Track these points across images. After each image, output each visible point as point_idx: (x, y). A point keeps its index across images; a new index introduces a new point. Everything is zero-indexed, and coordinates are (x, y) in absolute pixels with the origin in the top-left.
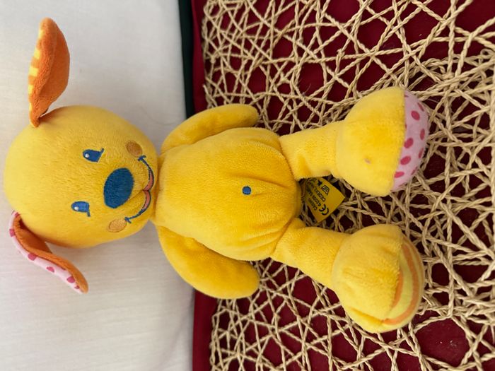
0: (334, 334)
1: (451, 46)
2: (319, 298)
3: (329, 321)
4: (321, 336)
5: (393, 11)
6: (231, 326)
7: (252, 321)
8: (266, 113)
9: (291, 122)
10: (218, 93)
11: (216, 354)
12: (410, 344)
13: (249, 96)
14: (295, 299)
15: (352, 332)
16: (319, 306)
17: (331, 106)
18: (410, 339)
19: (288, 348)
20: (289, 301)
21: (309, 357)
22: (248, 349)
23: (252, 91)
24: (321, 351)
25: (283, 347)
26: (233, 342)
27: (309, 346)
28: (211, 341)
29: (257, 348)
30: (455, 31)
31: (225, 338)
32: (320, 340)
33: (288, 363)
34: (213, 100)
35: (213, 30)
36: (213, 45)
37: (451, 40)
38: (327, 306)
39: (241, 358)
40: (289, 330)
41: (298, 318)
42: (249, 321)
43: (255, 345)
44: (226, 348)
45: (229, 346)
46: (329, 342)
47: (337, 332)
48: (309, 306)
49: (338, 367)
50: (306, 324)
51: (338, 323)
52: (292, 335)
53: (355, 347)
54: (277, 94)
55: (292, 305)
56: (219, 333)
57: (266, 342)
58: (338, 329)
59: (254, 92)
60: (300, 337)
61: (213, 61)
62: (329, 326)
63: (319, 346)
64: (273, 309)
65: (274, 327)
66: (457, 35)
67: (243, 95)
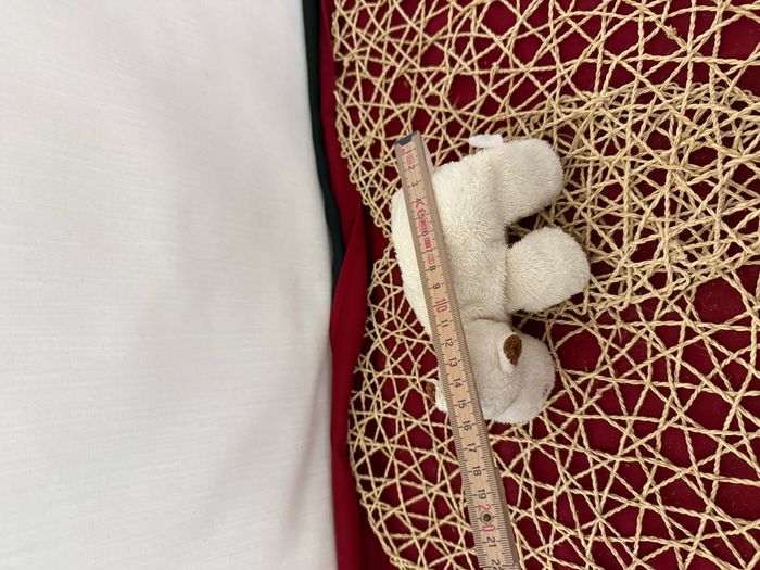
1: (599, 67)
5: (548, 29)
8: (410, 127)
9: (439, 138)
10: (352, 101)
13: (390, 107)
23: (394, 102)
30: (603, 54)
34: (345, 110)
35: (346, 27)
36: (347, 45)
37: (599, 61)
54: (425, 106)
59: (397, 103)
61: (346, 64)
66: (605, 57)
67: (383, 106)
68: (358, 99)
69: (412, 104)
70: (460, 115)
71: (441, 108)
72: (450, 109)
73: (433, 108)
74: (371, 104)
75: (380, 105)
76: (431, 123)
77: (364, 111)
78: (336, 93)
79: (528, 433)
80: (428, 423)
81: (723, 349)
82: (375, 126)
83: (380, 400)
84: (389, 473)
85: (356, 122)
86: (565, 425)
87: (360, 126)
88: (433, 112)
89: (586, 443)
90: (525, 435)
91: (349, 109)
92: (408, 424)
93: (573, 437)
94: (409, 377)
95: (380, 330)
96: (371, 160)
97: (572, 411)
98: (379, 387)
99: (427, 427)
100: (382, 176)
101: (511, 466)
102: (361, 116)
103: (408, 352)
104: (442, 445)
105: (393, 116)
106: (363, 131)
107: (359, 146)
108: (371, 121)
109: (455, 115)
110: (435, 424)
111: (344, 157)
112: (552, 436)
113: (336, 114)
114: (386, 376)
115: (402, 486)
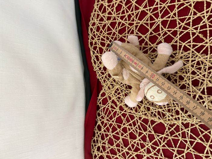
80: (115, 147)
81: (202, 130)
83: (101, 140)
86: (156, 150)
89: (163, 155)
90: (145, 152)
92: (109, 147)
93: (159, 154)
94: (109, 133)
95: (99, 119)
98: (100, 136)
99: (115, 149)
103: (108, 126)
104: (120, 154)
110: (117, 148)
112: (153, 153)
114: (102, 133)
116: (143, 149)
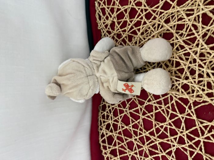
0: (156, 112)
2: (150, 97)
3: (154, 106)
4: (149, 113)
6: (107, 110)
7: (116, 108)
8: (128, 16)
9: (141, 20)
10: (102, 6)
11: (101, 121)
12: (191, 114)
13: (119, 8)
14: (138, 99)
15: (165, 111)
16: (150, 101)
17: (163, 12)
18: (192, 112)
19: (133, 118)
20: (135, 99)
21: (143, 122)
22: (114, 119)
23: (121, 5)
24: (149, 119)
25: (130, 118)
26: (108, 116)
27: (143, 117)
28: (98, 116)
29: (118, 118)
31: (104, 114)
32: (149, 114)
33: (133, 124)
34: (100, 9)
38: (153, 100)
39: (111, 123)
40: (133, 111)
41: (139, 105)
42: (115, 107)
43: (117, 117)
44: (105, 119)
45: (106, 118)
46: (154, 115)
47: (157, 111)
48: (145, 101)
49: (157, 125)
50: (142, 108)
51: (158, 107)
52: (135, 113)
53: (166, 117)
54: (135, 7)
55: (136, 101)
56: (102, 113)
57: (123, 116)
58: (158, 109)
59: (122, 6)
60: (139, 114)
62: (154, 108)
63: (148, 117)
64: (127, 103)
65: (127, 110)
67: (116, 7)
68: (105, 5)
69: (129, 6)
70: (152, 10)
71: (143, 7)
72: (147, 8)
73: (139, 7)
74: (111, 6)
75: (115, 7)
76: (138, 14)
77: (108, 9)
78: (96, 2)
79: (176, 141)
82: (113, 16)
84: (114, 144)
85: (104, 14)
86: (194, 141)
87: (106, 16)
88: (139, 9)
89: (203, 150)
90: (174, 142)
91: (101, 9)
93: (197, 147)
96: (110, 30)
97: (198, 136)
100: (115, 37)
101: (166, 152)
102: (106, 11)
105: (121, 11)
106: (107, 18)
107: (105, 24)
108: (111, 14)
109: (150, 10)
110: (134, 129)
111: (99, 29)
112: (187, 145)
113: (95, 11)
115: (119, 150)
116: (172, 138)
